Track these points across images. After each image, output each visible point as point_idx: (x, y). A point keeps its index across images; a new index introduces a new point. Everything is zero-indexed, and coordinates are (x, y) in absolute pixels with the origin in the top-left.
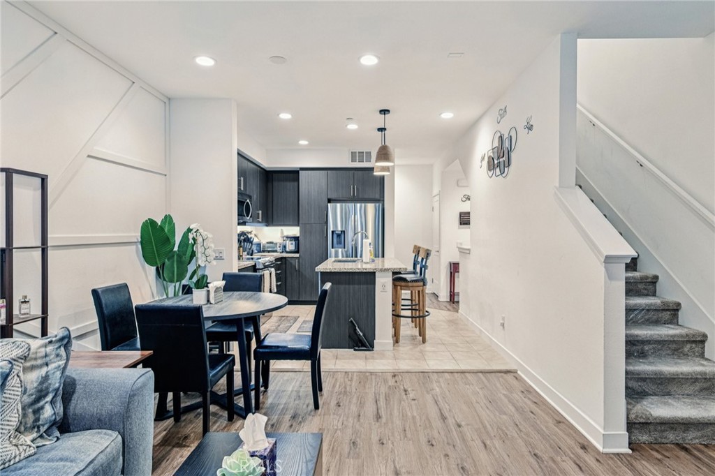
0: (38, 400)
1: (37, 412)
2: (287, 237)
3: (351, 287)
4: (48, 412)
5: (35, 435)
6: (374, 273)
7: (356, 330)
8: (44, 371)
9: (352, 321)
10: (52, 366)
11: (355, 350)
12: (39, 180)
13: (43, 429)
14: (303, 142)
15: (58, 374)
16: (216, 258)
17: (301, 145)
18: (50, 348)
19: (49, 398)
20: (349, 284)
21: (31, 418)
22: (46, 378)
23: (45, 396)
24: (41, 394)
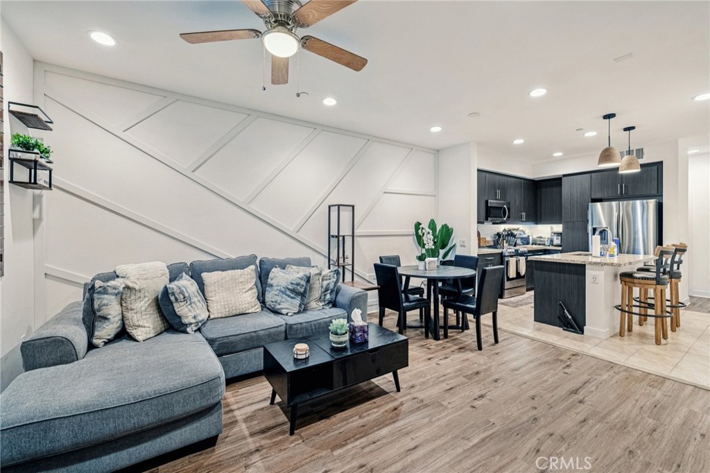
0: (325, 291)
1: (325, 295)
2: (555, 233)
3: (562, 275)
4: (328, 297)
5: (323, 304)
6: (585, 265)
7: (564, 312)
8: (328, 282)
9: (560, 304)
10: (332, 280)
11: (564, 329)
12: (351, 208)
13: (326, 302)
14: (558, 154)
15: (333, 284)
16: (461, 246)
17: (556, 157)
18: (332, 273)
19: (329, 292)
20: (560, 273)
21: (323, 297)
22: (329, 284)
23: (328, 290)
24: (327, 290)
